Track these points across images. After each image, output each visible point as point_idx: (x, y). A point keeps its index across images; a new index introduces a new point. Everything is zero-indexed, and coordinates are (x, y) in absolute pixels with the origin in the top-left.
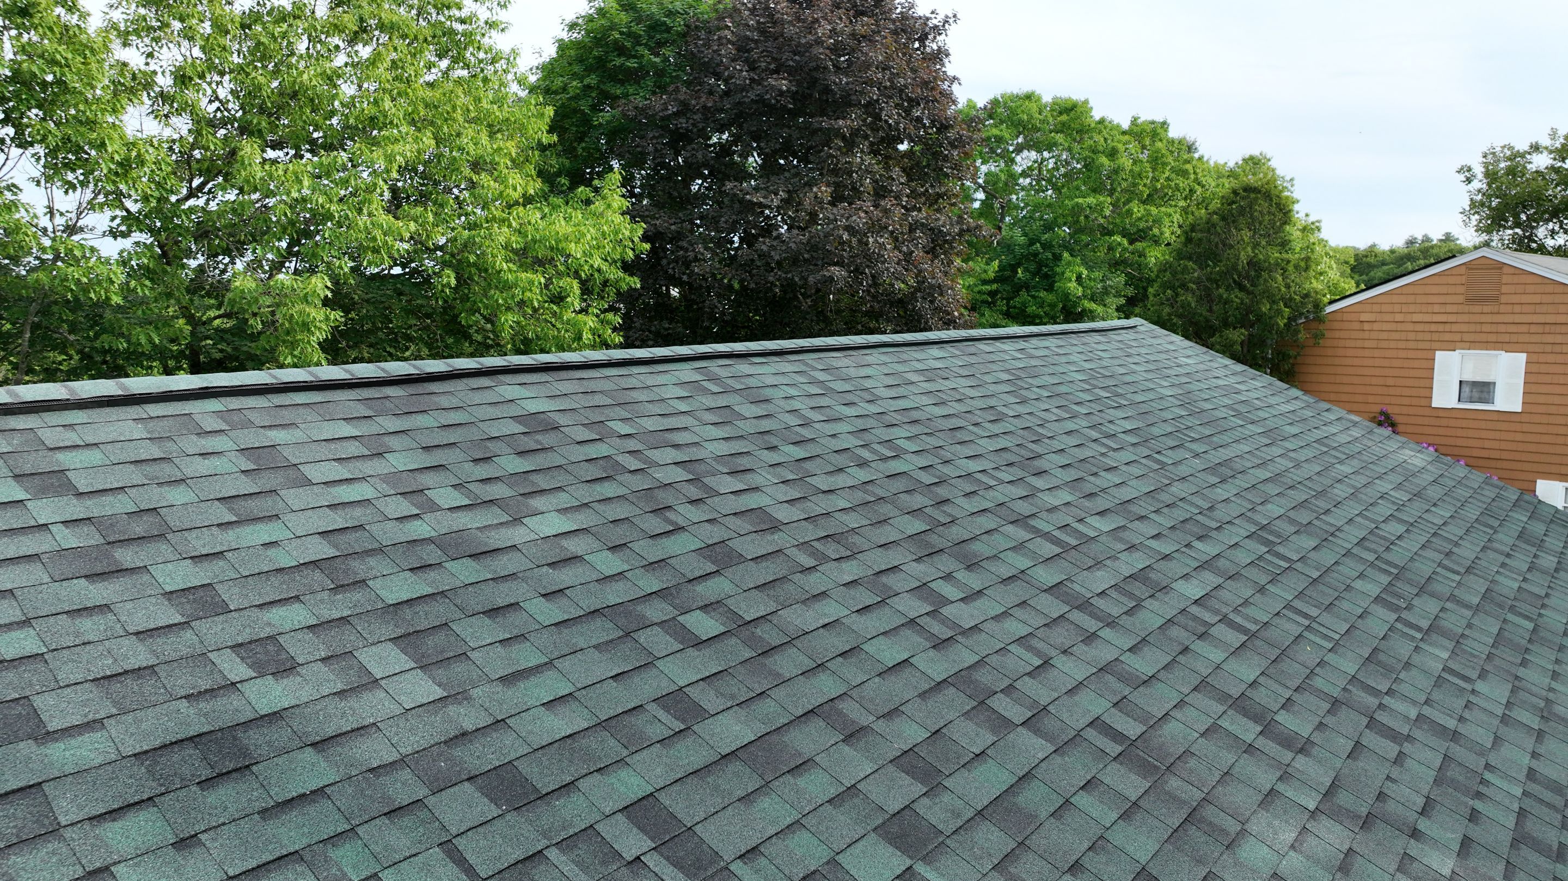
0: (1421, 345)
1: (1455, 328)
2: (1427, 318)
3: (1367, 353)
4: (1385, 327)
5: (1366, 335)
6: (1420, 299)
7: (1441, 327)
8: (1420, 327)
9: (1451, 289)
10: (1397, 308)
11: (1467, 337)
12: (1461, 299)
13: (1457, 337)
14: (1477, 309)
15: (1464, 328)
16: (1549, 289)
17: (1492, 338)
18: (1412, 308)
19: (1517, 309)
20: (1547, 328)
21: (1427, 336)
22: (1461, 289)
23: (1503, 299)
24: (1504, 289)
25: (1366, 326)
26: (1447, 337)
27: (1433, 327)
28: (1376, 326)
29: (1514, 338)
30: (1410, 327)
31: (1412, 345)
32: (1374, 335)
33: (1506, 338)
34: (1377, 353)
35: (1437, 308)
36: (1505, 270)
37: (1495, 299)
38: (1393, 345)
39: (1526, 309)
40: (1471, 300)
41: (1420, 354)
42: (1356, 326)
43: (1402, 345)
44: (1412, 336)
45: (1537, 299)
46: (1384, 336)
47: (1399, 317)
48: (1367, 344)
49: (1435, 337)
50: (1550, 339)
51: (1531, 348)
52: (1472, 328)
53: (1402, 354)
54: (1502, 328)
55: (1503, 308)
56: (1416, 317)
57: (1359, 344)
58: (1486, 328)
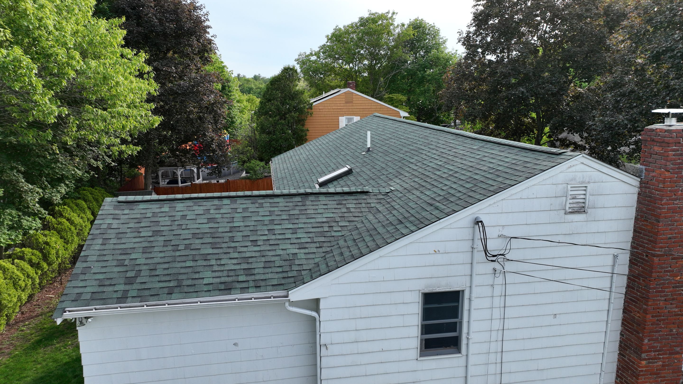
0: (335, 115)
1: (343, 110)
2: (336, 108)
3: (322, 118)
4: (326, 110)
5: (321, 113)
6: (334, 102)
7: (340, 110)
8: (335, 110)
9: (341, 100)
10: (328, 105)
11: (346, 113)
12: (344, 102)
13: (344, 113)
14: (348, 105)
15: (345, 110)
16: (364, 99)
17: (352, 113)
18: (332, 105)
19: (357, 105)
20: (364, 110)
21: (337, 113)
22: (344, 100)
23: (354, 102)
24: (354, 99)
25: (321, 110)
26: (341, 113)
27: (338, 110)
28: (324, 110)
29: (357, 112)
30: (332, 110)
31: (333, 115)
32: (323, 113)
33: (355, 112)
34: (324, 118)
35: (338, 105)
36: (354, 94)
37: (352, 102)
38: (328, 115)
39: (359, 105)
40: (347, 103)
41: (335, 118)
42: (318, 110)
43: (330, 115)
44: (333, 113)
45: (361, 102)
46: (326, 113)
47: (329, 108)
48: (322, 115)
49: (339, 113)
50: (364, 112)
51: (361, 115)
52: (347, 110)
53: (331, 118)
54: (354, 110)
55: (354, 105)
56: (334, 108)
57: (319, 116)
58: (351, 110)
